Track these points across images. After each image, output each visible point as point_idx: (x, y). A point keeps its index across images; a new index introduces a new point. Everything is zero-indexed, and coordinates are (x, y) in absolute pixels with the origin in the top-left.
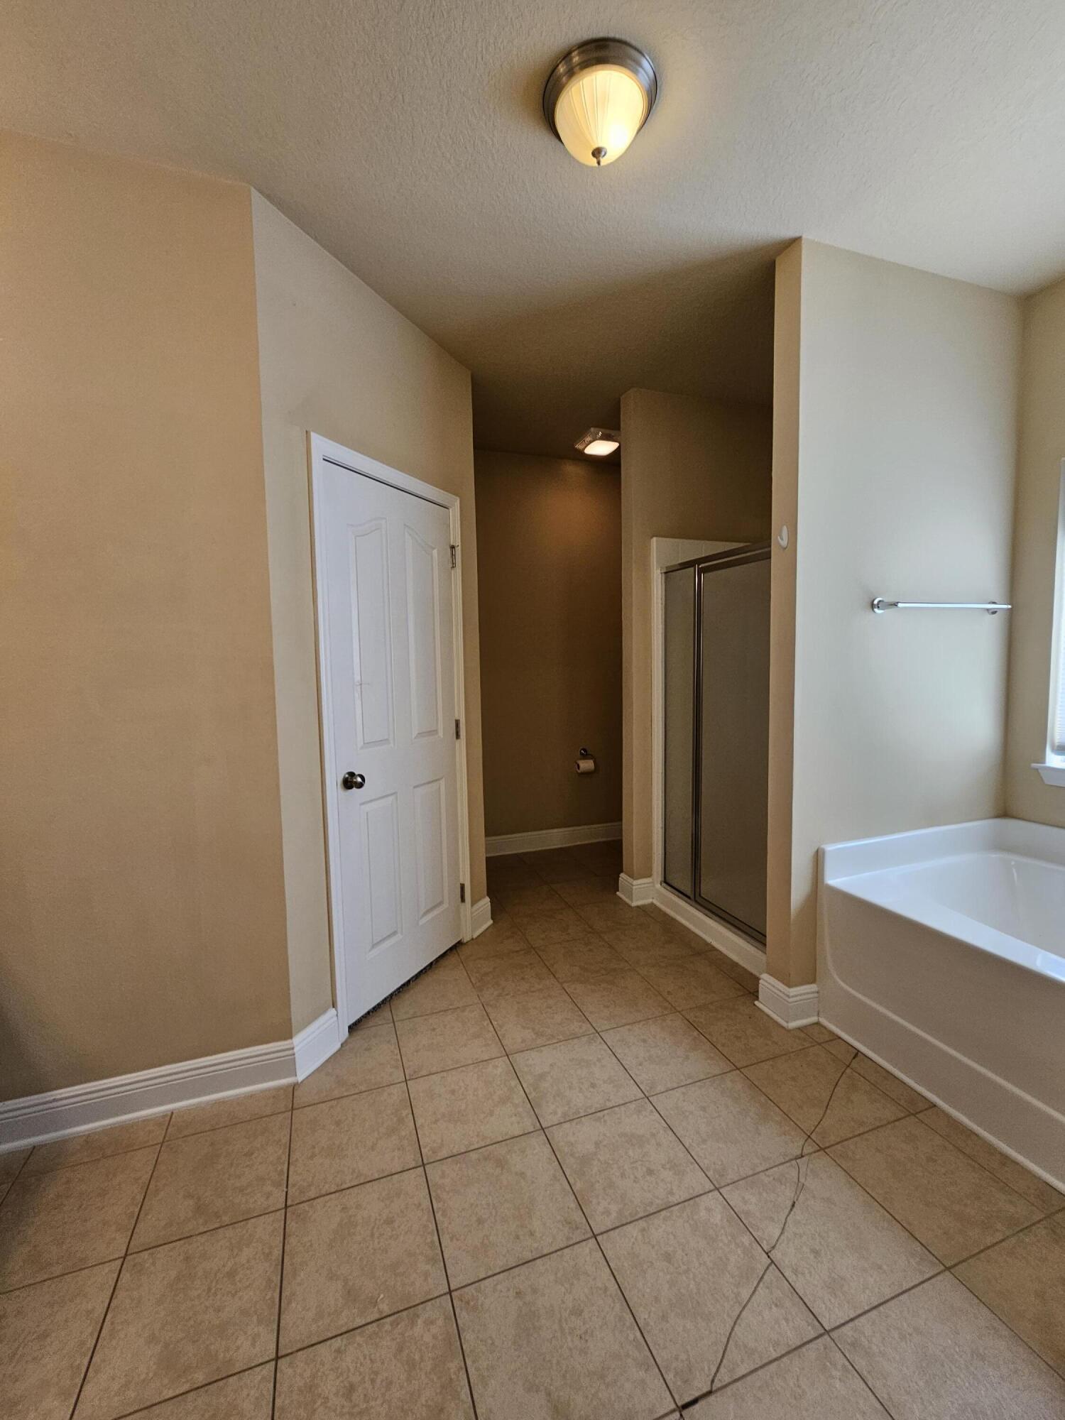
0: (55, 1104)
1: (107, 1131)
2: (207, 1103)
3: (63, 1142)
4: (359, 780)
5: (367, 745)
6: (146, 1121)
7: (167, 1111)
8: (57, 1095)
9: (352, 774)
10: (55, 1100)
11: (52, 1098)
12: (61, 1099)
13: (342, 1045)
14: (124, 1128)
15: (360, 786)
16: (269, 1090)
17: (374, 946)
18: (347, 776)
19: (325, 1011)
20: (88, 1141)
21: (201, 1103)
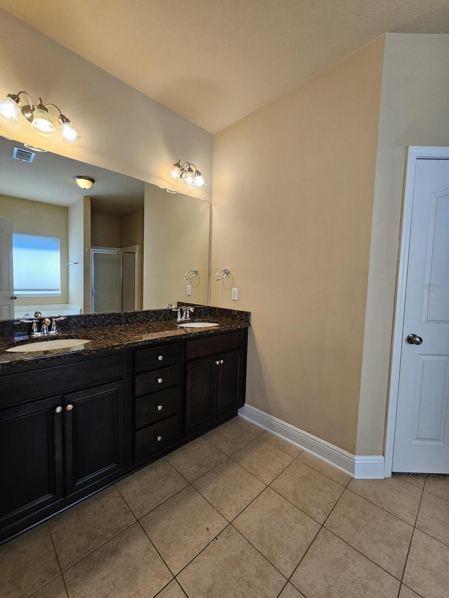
0: (272, 421)
1: (284, 441)
2: (316, 457)
3: (273, 435)
4: (418, 340)
5: (428, 321)
6: (295, 447)
7: (303, 449)
8: (274, 418)
9: (414, 336)
10: (272, 419)
11: (272, 418)
12: (274, 421)
13: (385, 478)
14: (289, 444)
15: (418, 343)
16: (341, 471)
17: (418, 439)
18: (411, 336)
19: (377, 454)
20: (278, 440)
21: (313, 455)
